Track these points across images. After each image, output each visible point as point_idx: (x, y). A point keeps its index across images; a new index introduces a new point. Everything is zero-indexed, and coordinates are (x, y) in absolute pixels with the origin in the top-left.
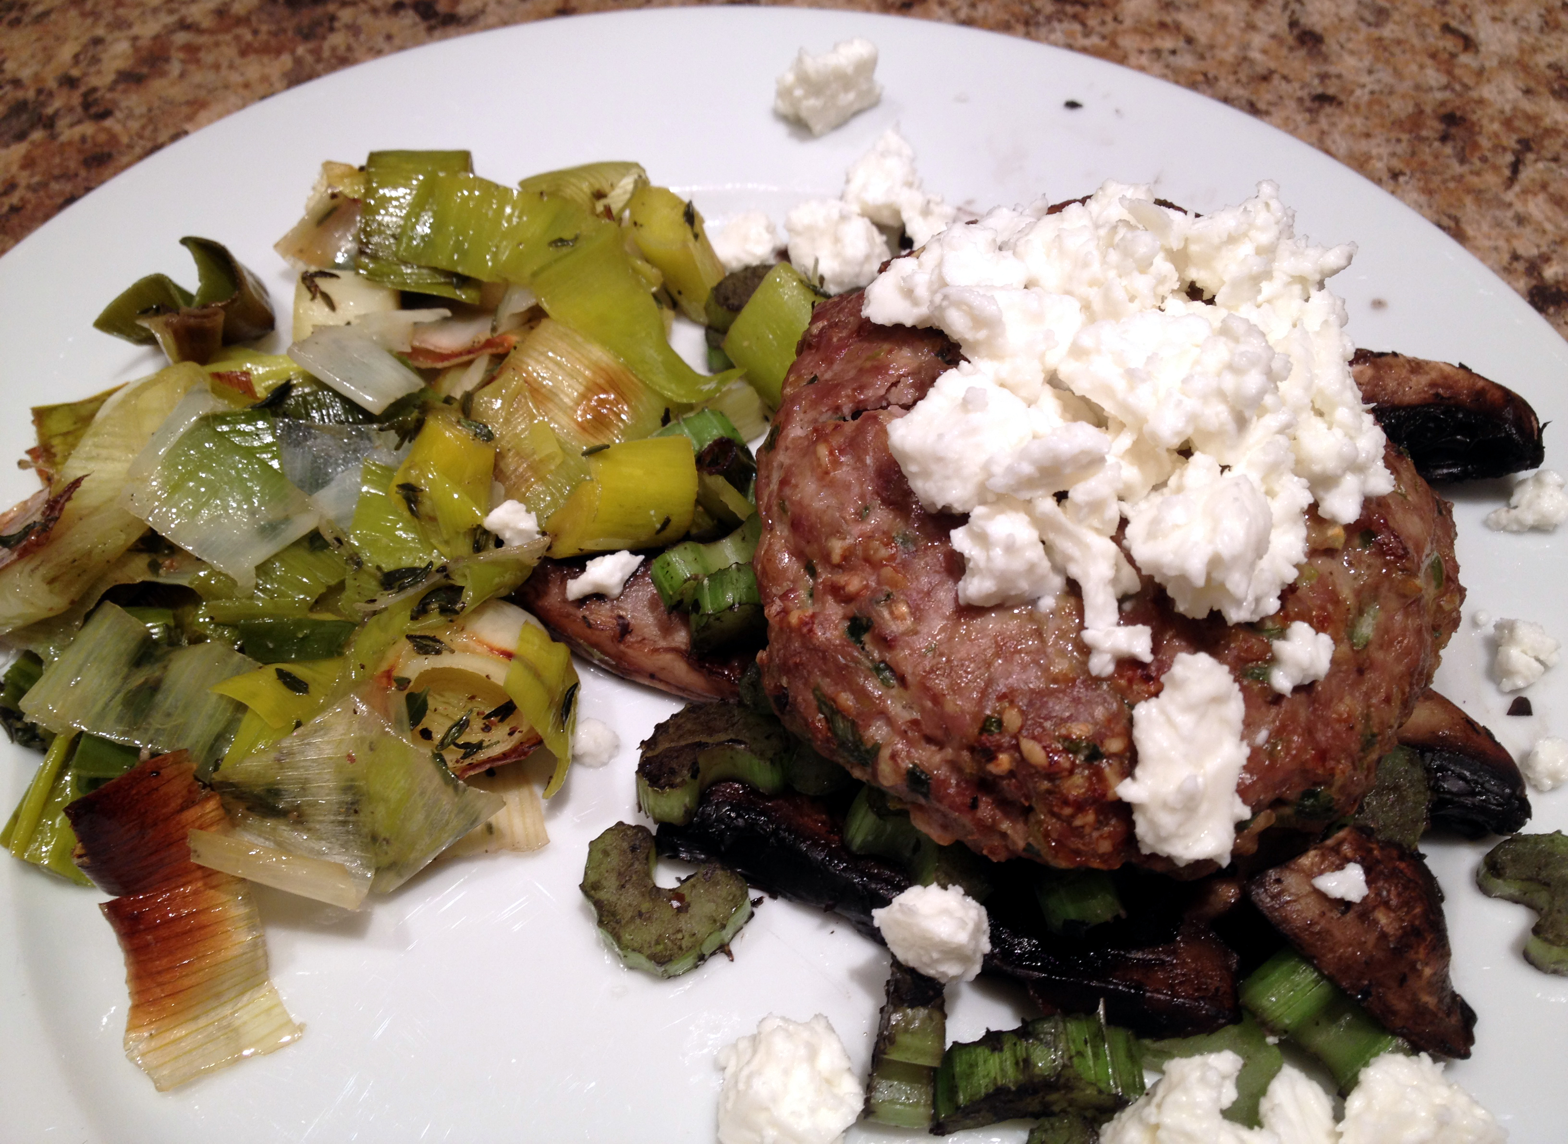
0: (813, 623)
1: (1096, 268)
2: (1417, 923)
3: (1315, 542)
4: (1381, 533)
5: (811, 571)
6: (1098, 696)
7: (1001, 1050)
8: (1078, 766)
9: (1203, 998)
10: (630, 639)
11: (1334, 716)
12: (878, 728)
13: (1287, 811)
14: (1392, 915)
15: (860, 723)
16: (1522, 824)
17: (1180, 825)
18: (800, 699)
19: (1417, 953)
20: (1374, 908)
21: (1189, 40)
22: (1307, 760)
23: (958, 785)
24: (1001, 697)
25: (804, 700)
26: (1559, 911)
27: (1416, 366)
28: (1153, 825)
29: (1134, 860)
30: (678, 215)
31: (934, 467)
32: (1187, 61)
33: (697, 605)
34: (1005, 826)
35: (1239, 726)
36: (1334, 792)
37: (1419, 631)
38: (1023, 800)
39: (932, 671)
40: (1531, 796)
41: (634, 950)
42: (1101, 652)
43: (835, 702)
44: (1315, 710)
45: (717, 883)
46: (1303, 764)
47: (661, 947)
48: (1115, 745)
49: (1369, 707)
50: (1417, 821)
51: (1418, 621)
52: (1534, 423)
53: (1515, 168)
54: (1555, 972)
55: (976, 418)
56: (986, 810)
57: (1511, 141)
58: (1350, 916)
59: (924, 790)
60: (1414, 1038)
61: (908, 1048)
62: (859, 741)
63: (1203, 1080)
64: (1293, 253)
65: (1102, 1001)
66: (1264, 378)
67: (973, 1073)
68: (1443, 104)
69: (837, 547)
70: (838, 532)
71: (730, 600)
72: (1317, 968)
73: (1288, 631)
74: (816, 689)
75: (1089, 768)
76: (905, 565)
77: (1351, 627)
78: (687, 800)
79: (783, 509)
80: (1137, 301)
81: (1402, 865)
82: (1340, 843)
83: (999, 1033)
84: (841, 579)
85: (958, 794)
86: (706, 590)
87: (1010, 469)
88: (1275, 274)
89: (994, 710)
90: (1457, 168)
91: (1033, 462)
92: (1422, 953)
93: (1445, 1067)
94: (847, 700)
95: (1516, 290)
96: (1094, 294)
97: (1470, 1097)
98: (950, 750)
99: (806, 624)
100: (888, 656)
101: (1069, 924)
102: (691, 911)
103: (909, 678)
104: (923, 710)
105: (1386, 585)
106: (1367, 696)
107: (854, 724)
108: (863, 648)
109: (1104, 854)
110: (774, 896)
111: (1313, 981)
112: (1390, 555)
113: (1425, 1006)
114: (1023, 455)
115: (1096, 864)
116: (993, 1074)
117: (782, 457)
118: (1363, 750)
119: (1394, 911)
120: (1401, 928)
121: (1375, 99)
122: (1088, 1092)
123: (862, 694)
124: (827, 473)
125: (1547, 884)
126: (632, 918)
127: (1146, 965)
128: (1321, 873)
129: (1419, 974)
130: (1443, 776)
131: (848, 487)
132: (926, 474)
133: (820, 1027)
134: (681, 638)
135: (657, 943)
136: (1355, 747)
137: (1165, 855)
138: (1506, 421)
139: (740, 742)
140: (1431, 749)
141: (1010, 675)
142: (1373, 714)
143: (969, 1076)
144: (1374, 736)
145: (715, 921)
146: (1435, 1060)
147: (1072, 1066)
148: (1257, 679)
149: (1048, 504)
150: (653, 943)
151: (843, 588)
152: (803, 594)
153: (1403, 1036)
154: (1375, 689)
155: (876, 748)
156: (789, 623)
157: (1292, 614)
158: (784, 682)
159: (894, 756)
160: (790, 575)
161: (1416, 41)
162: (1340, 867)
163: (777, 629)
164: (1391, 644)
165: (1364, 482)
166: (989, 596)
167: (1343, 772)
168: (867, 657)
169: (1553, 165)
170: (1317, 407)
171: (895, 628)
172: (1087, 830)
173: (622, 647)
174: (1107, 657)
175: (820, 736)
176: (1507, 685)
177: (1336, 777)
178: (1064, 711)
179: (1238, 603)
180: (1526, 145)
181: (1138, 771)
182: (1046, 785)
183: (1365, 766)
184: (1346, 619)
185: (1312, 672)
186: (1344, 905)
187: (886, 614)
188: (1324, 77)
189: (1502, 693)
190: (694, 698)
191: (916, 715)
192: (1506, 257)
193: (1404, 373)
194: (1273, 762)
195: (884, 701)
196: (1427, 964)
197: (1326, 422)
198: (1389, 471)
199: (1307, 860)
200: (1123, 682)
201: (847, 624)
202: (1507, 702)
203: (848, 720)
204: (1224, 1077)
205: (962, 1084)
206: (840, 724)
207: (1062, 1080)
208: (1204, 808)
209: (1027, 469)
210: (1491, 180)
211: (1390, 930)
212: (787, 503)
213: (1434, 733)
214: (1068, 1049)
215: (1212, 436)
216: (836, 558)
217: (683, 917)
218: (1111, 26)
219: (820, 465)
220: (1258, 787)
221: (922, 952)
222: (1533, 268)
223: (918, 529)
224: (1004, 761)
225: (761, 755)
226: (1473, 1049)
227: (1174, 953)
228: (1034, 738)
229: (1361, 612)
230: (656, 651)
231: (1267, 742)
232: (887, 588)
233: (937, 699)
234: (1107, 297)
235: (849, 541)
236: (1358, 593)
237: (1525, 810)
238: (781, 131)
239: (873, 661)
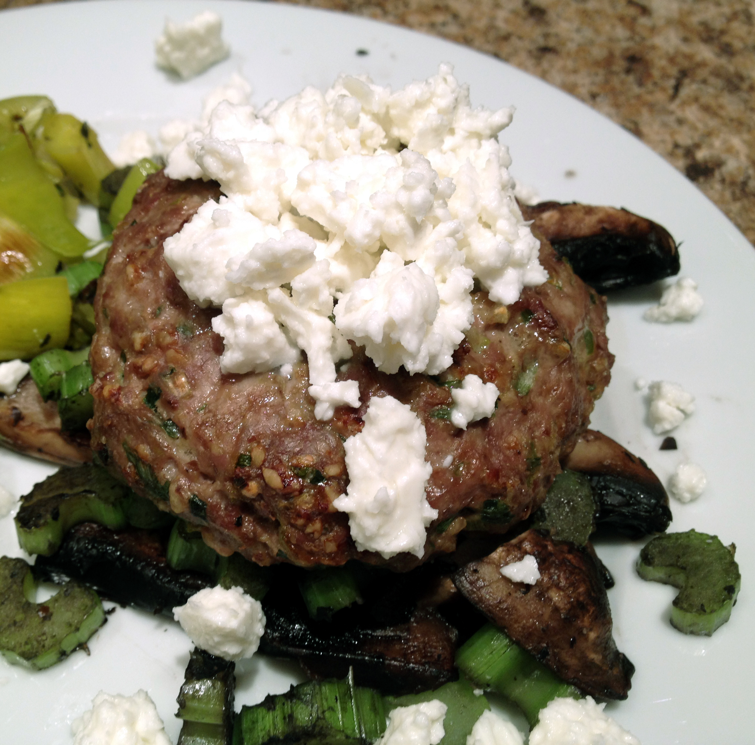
0: (119, 394)
1: (320, 126)
2: (581, 599)
3: (487, 319)
4: (537, 311)
5: (124, 358)
6: (322, 435)
7: (274, 709)
8: (306, 487)
9: (428, 663)
10: (23, 424)
11: (506, 445)
12: (169, 470)
13: (476, 517)
14: (562, 593)
15: (155, 466)
16: (666, 526)
17: (380, 527)
18: (115, 452)
19: (583, 621)
20: (548, 589)
21: (455, 16)
22: (484, 477)
23: (226, 509)
24: (252, 440)
25: (118, 453)
26: (692, 587)
27: (589, 210)
28: (362, 528)
29: (355, 557)
30: (76, 131)
31: (193, 270)
32: (453, 29)
33: (59, 393)
34: (264, 538)
35: (423, 452)
36: (508, 501)
37: (570, 382)
38: (270, 516)
39: (203, 424)
40: (673, 506)
41: (8, 649)
42: (322, 402)
43: (137, 452)
44: (490, 441)
45: (74, 597)
46: (482, 479)
47: (28, 647)
48: (333, 470)
49: (533, 438)
50: (586, 526)
51: (569, 375)
52: (672, 244)
53: (677, 88)
54: (692, 633)
55: (221, 232)
56: (248, 525)
57: (674, 71)
58: (531, 595)
59: (203, 514)
60: (583, 685)
61: (195, 710)
62: (156, 480)
63: (415, 723)
64: (469, 116)
65: (351, 668)
66: (427, 192)
67: (254, 728)
68: (628, 49)
69: (138, 338)
70: (139, 327)
71: (80, 388)
72: (508, 636)
73: (463, 382)
74: (125, 443)
75: (314, 489)
76: (185, 348)
77: (516, 380)
78: (50, 536)
79: (106, 316)
80: (349, 149)
81: (570, 557)
82: (521, 542)
83: (275, 696)
84: (140, 361)
85: (227, 515)
86: (64, 381)
87: (242, 265)
88: (457, 131)
89: (246, 450)
90: (636, 90)
91: (259, 259)
92: (587, 621)
93: (606, 707)
94: (145, 450)
95: (677, 168)
96: (319, 146)
97: (620, 727)
98: (218, 483)
99: (115, 395)
100: (172, 415)
101: (321, 610)
102: (54, 618)
103: (188, 430)
104: (198, 454)
105: (543, 349)
106: (531, 430)
107: (151, 468)
108: (156, 411)
109: (331, 554)
110: (124, 605)
111: (505, 646)
112: (545, 327)
113: (592, 662)
114: (252, 255)
115: (326, 561)
116: (267, 728)
117: (107, 279)
118: (528, 469)
119: (563, 590)
120: (569, 603)
121: (582, 49)
122: (338, 737)
123: (155, 445)
124: (132, 285)
125: (683, 568)
126: (9, 626)
127: (388, 641)
128: (507, 564)
129: (586, 637)
130: (607, 493)
131: (146, 294)
132: (190, 277)
133: (140, 700)
134: (57, 422)
135: (26, 643)
136: (521, 467)
137: (374, 551)
138: (651, 242)
139: (90, 492)
140: (599, 474)
141: (258, 422)
142: (537, 444)
143: (251, 730)
144: (538, 459)
145: (70, 625)
146: (598, 701)
147: (324, 718)
148: (442, 419)
149: (277, 294)
150: (23, 644)
151: (140, 367)
152: (118, 375)
153: (575, 684)
154: (537, 424)
155: (168, 483)
156: (103, 396)
157: (466, 370)
158: (103, 440)
159: (179, 490)
160: (111, 362)
161: (609, 10)
162: (521, 559)
163: (97, 402)
164: (548, 391)
165: (523, 275)
166: (241, 364)
167: (513, 486)
168: (158, 417)
169: (702, 86)
170: (484, 220)
171: (177, 393)
172: (316, 535)
173: (16, 430)
174: (326, 405)
175: (130, 479)
176: (659, 428)
177: (508, 490)
178: (296, 447)
179: (414, 356)
180: (684, 74)
181: (349, 489)
182: (284, 503)
183: (532, 481)
184: (512, 373)
185: (481, 410)
186: (525, 587)
187: (171, 385)
188: (546, 36)
189: (656, 434)
190: (63, 463)
191: (195, 458)
192: (670, 146)
193: (580, 215)
194: (457, 480)
195: (171, 449)
196: (591, 630)
197: (492, 232)
198: (542, 267)
199: (497, 554)
200: (340, 424)
201: (145, 393)
202: (660, 441)
203: (147, 465)
204: (433, 721)
205: (247, 737)
206: (143, 469)
207: (317, 729)
208: (398, 513)
209: (254, 264)
210: (660, 97)
211: (561, 605)
212: (107, 309)
213: (600, 463)
214: (322, 705)
215: (397, 238)
216: (138, 346)
217: (48, 623)
218: (401, 9)
219: (128, 281)
220: (447, 498)
221: (208, 637)
222: (689, 152)
223: (194, 320)
224: (253, 487)
225: (106, 500)
226: (630, 693)
227: (408, 630)
228: (273, 468)
229: (523, 369)
230: (41, 431)
231: (452, 464)
232: (172, 365)
233: (206, 444)
234: (327, 148)
235: (146, 333)
236: (521, 356)
237: (668, 516)
238: (160, 78)
239: (162, 420)
